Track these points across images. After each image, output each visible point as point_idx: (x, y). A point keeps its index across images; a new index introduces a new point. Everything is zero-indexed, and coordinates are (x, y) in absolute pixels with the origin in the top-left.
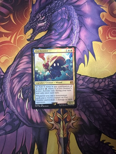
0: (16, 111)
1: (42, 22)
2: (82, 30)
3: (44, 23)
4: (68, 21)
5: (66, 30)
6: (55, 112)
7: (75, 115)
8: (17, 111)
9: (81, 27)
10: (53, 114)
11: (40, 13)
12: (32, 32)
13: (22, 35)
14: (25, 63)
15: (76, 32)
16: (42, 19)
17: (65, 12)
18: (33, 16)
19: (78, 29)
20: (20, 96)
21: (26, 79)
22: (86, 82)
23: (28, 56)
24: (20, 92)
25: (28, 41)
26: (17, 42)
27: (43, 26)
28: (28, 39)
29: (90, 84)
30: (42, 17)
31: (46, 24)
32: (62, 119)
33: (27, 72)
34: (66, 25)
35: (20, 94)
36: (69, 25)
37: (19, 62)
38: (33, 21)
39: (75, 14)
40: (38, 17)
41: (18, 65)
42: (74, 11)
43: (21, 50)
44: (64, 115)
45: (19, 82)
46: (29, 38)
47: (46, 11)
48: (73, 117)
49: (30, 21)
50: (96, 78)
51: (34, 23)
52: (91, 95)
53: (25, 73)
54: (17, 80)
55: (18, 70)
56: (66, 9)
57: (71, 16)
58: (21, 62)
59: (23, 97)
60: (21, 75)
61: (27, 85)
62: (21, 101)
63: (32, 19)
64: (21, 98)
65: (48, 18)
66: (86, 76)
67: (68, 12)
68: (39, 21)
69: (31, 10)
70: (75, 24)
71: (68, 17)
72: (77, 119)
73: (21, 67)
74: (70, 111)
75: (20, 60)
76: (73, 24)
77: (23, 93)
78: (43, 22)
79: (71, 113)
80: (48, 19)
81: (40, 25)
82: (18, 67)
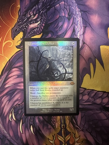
0: (8, 135)
1: (34, 23)
2: (86, 31)
3: (37, 24)
4: (69, 19)
5: (66, 32)
6: (55, 134)
7: (80, 136)
8: (10, 135)
9: (85, 27)
10: (53, 136)
11: (31, 9)
12: (23, 36)
13: (9, 41)
14: (15, 77)
15: (79, 35)
16: (35, 18)
17: (65, 8)
18: (22, 14)
19: (82, 30)
20: (12, 117)
21: (17, 96)
22: (93, 97)
23: (18, 68)
24: (12, 113)
25: (18, 48)
26: (4, 50)
27: (36, 28)
28: (17, 45)
29: (97, 99)
30: (34, 15)
31: (40, 25)
32: (63, 142)
33: (18, 87)
34: (65, 25)
35: (12, 115)
36: (70, 25)
37: (7, 75)
38: (22, 21)
39: (78, 10)
40: (29, 16)
41: (7, 80)
42: (76, 6)
43: (10, 60)
44: (67, 137)
45: (9, 100)
46: (19, 44)
47: (39, 7)
48: (77, 139)
49: (18, 22)
50: (104, 92)
51: (24, 23)
52: (98, 112)
53: (17, 89)
54: (7, 99)
55: (7, 86)
56: (66, 4)
57: (72, 14)
58: (10, 75)
59: (15, 118)
60: (11, 92)
61: (19, 104)
62: (13, 123)
63: (21, 19)
64: (13, 120)
65: (42, 16)
66: (93, 90)
67: (68, 7)
68: (31, 21)
69: (19, 6)
70: (78, 24)
71: (68, 14)
72: (82, 142)
73: (11, 82)
74: (73, 133)
75: (9, 73)
76: (75, 23)
77: (15, 114)
78: (36, 22)
79: (75, 134)
80: (42, 18)
81: (32, 26)
82: (7, 82)
